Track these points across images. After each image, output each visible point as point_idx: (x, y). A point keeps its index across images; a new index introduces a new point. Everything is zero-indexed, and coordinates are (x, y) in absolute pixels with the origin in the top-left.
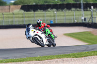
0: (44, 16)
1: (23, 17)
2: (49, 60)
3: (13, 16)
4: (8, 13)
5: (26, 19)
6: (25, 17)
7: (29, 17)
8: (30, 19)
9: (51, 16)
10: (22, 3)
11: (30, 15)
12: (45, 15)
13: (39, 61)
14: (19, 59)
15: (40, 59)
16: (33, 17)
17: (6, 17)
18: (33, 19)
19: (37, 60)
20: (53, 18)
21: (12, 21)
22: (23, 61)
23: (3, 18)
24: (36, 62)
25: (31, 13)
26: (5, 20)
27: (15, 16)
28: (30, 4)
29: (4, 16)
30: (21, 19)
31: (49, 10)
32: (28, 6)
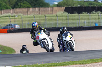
0: (88, 19)
1: (67, 19)
2: (93, 64)
3: (56, 18)
4: (51, 15)
5: (70, 21)
6: (69, 19)
7: (73, 19)
8: (74, 21)
9: (96, 19)
10: (66, 4)
11: (74, 17)
12: (90, 17)
13: (83, 65)
14: (62, 63)
15: (84, 63)
16: (78, 19)
17: (49, 20)
18: (77, 21)
19: (80, 64)
20: (98, 20)
21: (56, 24)
22: (67, 65)
23: (46, 20)
24: (80, 66)
25: (76, 15)
26: (48, 22)
27: (58, 18)
28: (75, 6)
29: (47, 18)
30: (65, 22)
31: (94, 12)
32: (72, 7)
